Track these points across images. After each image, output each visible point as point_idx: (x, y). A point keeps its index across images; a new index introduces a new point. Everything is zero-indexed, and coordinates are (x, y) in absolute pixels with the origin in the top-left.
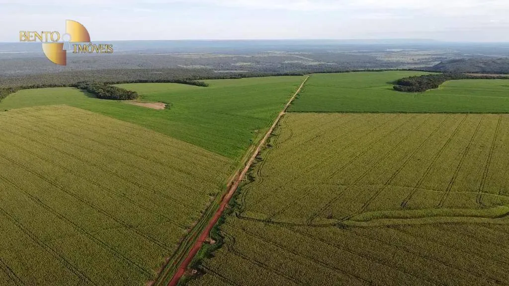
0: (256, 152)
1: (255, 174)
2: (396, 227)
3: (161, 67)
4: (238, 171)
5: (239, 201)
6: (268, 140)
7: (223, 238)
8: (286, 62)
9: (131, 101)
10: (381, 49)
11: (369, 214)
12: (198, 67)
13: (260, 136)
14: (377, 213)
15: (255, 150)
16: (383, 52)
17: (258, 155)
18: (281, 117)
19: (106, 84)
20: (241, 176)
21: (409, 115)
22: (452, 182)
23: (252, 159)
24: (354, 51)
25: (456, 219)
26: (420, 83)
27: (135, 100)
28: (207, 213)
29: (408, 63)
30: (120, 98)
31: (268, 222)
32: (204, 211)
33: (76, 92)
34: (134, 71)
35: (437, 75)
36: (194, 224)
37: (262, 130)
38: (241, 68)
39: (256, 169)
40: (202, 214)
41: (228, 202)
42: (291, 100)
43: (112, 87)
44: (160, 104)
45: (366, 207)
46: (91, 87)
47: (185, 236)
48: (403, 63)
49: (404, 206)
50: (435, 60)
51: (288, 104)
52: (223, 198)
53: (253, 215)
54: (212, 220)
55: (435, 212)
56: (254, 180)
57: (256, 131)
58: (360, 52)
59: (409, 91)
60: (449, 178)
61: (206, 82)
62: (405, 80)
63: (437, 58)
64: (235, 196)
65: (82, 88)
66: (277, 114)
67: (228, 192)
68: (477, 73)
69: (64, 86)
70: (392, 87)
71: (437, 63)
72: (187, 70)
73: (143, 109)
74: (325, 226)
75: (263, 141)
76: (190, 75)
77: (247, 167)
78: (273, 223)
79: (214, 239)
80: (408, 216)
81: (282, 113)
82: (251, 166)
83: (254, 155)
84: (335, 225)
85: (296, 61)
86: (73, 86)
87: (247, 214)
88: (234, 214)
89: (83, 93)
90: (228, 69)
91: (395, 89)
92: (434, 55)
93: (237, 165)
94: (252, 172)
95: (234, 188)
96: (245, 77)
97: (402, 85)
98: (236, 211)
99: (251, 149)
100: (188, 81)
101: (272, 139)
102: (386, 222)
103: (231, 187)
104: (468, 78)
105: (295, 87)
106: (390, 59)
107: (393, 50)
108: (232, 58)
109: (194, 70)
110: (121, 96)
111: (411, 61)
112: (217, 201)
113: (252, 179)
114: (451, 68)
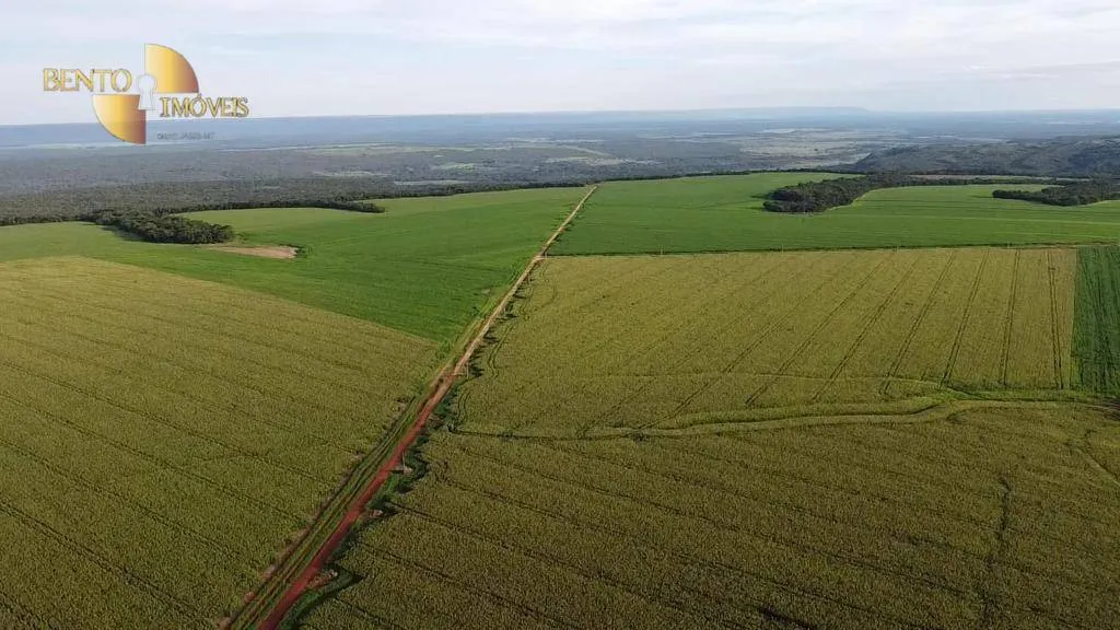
0: (486, 328)
1: (482, 363)
2: (731, 434)
3: (275, 176)
4: (451, 360)
5: (453, 408)
6: (509, 306)
7: (427, 463)
8: (551, 160)
9: (221, 244)
10: (754, 130)
11: (688, 418)
12: (358, 174)
13: (494, 299)
14: (700, 416)
15: (483, 324)
16: (755, 135)
17: (489, 332)
18: (535, 264)
19: (159, 212)
20: (457, 368)
21: (782, 254)
22: (843, 365)
23: (477, 340)
24: (696, 134)
25: (836, 419)
26: (816, 195)
27: (228, 244)
28: (393, 429)
29: (806, 158)
30: (195, 239)
31: (505, 437)
32: (388, 426)
33: (96, 231)
34: (216, 186)
35: (854, 179)
36: (371, 447)
37: (498, 290)
38: (454, 174)
39: (485, 357)
40: (385, 432)
41: (433, 410)
42: (555, 235)
43: (173, 219)
44: (285, 248)
45: (684, 406)
46: (127, 221)
47: (356, 465)
48: (796, 158)
49: (750, 403)
50: (860, 150)
51: (549, 242)
52: (424, 404)
53: (479, 428)
54: (405, 439)
55: (803, 409)
56: (481, 375)
57: (486, 291)
58: (708, 137)
59: (794, 210)
60: (837, 358)
61: (378, 203)
62: (788, 191)
63: (867, 146)
64: (446, 401)
65: (105, 223)
66: (526, 260)
67: (433, 395)
68: (936, 173)
69: (65, 219)
70: (760, 204)
71: (863, 156)
72: (335, 182)
73: (248, 259)
74: (609, 437)
75: (499, 308)
76: (342, 191)
77: (468, 354)
78: (517, 438)
79: (408, 466)
80: (756, 417)
81: (538, 258)
82: (476, 351)
83: (482, 334)
84: (627, 436)
85: (572, 158)
86: (84, 218)
87: (470, 426)
88: (445, 427)
89: (110, 233)
90: (424, 178)
91: (767, 208)
92: (860, 140)
93: (448, 350)
94: (477, 361)
95: (443, 388)
96: (462, 191)
97: (784, 200)
98: (449, 423)
99: (476, 323)
100: (339, 202)
101: (517, 305)
102: (716, 427)
103: (437, 387)
104: (914, 183)
105: (567, 209)
106: (770, 151)
107: (775, 131)
108: (432, 154)
109: (352, 182)
110: (197, 236)
111: (814, 154)
112: (413, 410)
113: (477, 372)
114: (889, 164)
